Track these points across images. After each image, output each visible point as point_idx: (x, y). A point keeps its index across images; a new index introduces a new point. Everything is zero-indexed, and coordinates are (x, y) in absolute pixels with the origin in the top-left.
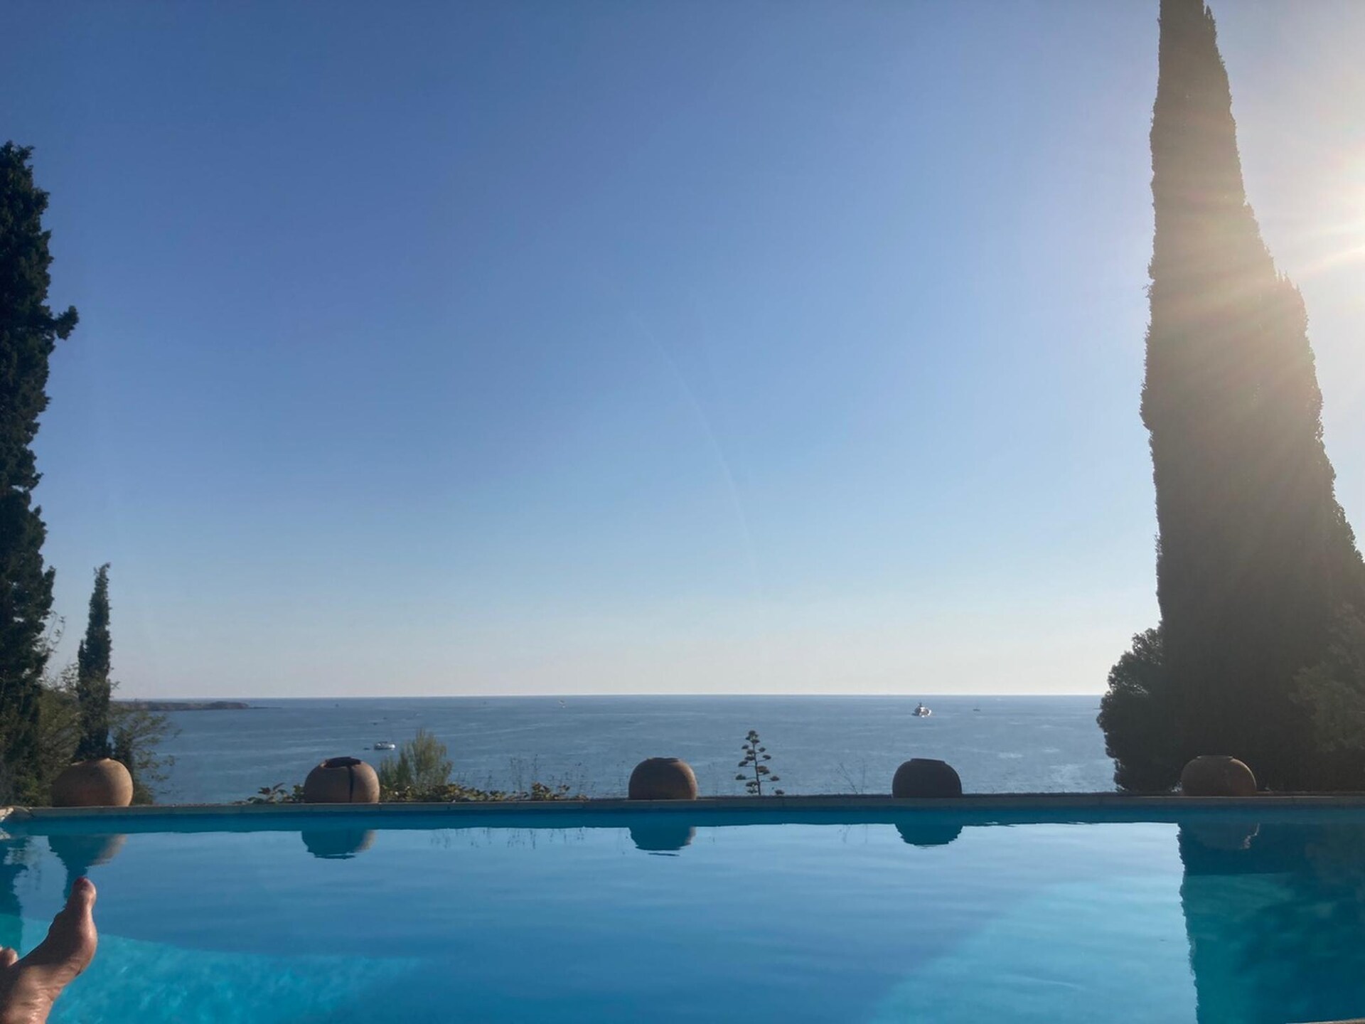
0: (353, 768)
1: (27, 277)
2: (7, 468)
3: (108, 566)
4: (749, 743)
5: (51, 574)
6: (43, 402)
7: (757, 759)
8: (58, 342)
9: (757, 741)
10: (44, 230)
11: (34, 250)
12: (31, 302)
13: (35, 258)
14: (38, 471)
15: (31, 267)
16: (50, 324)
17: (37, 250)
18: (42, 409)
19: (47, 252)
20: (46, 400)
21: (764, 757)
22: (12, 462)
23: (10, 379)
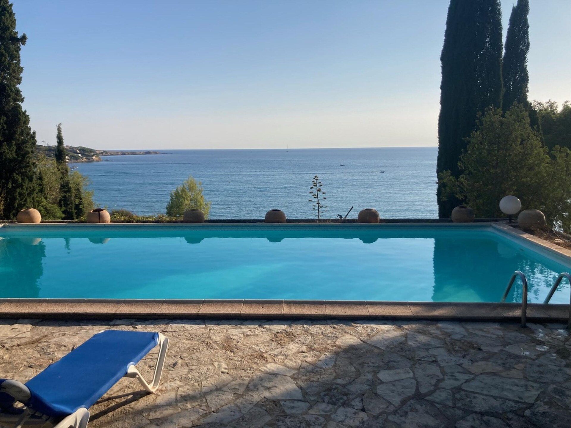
0: (100, 212)
1: (6, 24)
2: (12, 97)
3: (61, 124)
4: (314, 180)
5: (34, 133)
6: (21, 70)
7: (317, 186)
8: (22, 47)
9: (317, 180)
10: (10, 3)
11: (7, 12)
12: (9, 33)
13: (8, 15)
14: (23, 96)
15: (7, 19)
16: (18, 40)
17: (8, 12)
18: (22, 72)
19: (12, 12)
20: (22, 68)
21: (320, 185)
22: (13, 95)
23: (7, 63)
